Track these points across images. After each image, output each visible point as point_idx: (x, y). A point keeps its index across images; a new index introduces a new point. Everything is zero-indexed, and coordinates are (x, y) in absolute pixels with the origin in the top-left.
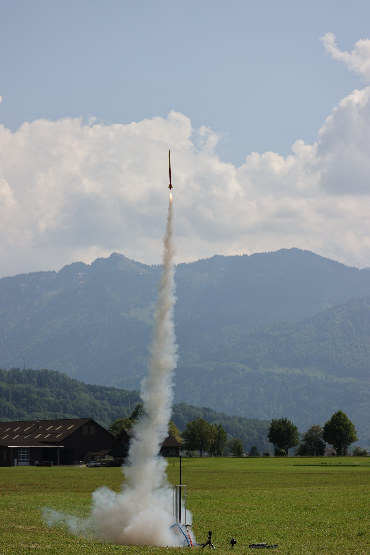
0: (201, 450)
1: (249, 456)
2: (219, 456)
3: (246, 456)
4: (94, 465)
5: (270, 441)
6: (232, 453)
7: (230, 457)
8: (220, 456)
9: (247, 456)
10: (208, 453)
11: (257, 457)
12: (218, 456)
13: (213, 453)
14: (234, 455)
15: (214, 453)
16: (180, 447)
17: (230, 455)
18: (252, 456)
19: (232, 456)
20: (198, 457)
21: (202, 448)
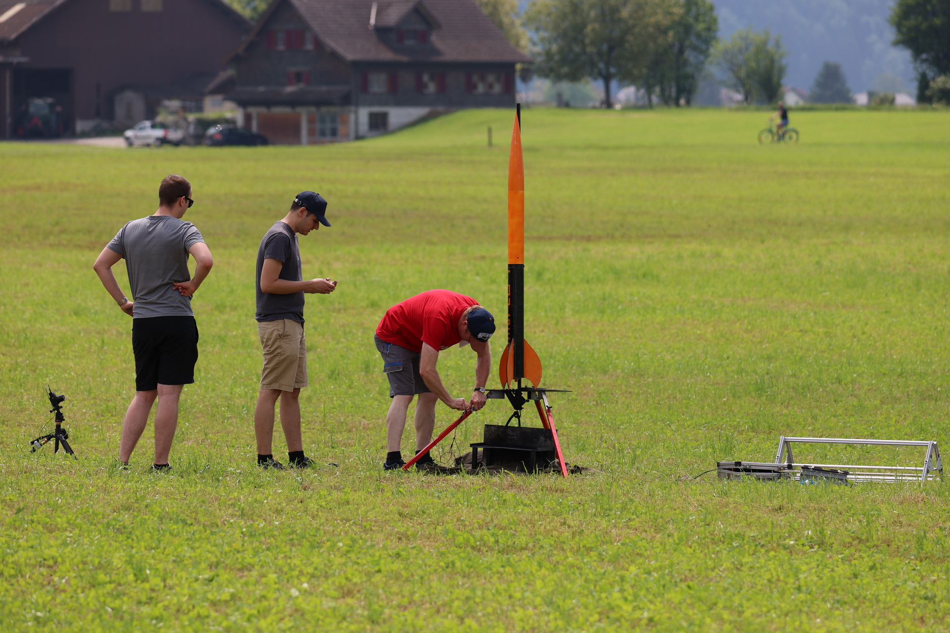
0: (607, 79)
1: (808, 105)
2: (682, 101)
3: (797, 103)
4: (158, 139)
5: (896, 43)
6: (738, 91)
7: (730, 109)
8: (688, 103)
9: (801, 103)
10: (638, 89)
11: (843, 109)
12: (677, 104)
13: (657, 89)
14: (746, 99)
15: (663, 91)
16: (518, 67)
17: (731, 99)
18: (820, 105)
19: (734, 106)
20: (594, 108)
21: (612, 70)
